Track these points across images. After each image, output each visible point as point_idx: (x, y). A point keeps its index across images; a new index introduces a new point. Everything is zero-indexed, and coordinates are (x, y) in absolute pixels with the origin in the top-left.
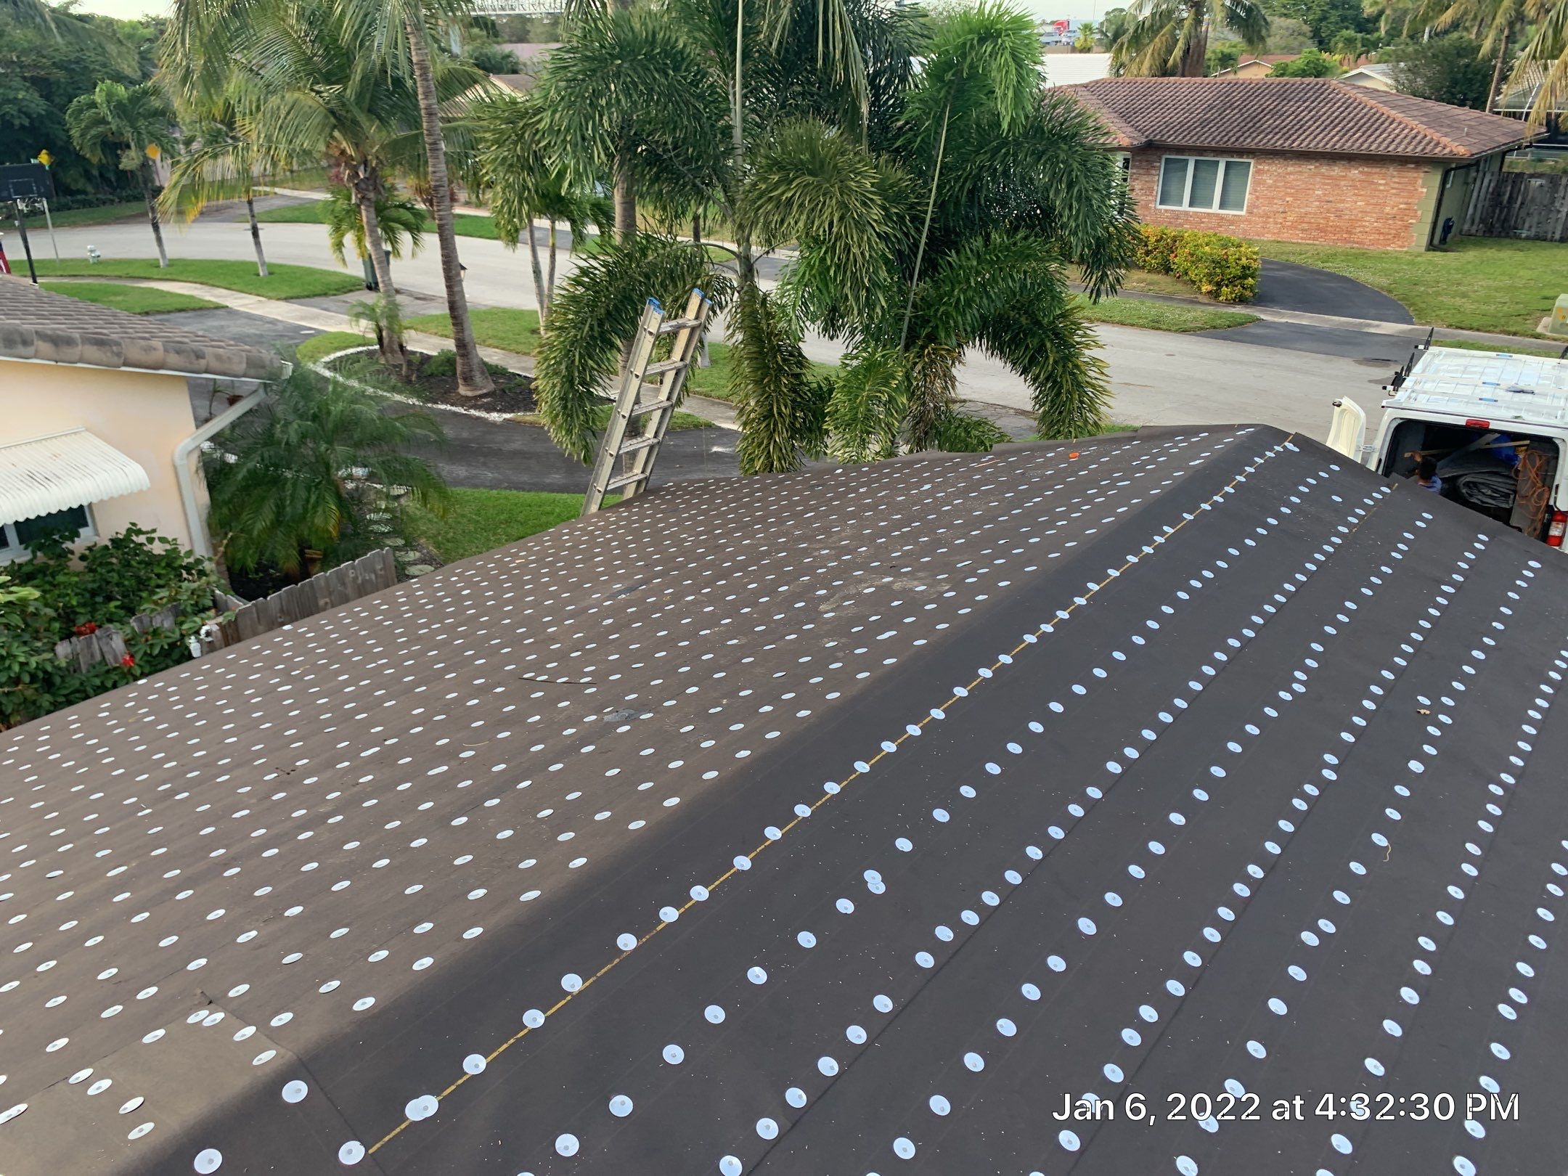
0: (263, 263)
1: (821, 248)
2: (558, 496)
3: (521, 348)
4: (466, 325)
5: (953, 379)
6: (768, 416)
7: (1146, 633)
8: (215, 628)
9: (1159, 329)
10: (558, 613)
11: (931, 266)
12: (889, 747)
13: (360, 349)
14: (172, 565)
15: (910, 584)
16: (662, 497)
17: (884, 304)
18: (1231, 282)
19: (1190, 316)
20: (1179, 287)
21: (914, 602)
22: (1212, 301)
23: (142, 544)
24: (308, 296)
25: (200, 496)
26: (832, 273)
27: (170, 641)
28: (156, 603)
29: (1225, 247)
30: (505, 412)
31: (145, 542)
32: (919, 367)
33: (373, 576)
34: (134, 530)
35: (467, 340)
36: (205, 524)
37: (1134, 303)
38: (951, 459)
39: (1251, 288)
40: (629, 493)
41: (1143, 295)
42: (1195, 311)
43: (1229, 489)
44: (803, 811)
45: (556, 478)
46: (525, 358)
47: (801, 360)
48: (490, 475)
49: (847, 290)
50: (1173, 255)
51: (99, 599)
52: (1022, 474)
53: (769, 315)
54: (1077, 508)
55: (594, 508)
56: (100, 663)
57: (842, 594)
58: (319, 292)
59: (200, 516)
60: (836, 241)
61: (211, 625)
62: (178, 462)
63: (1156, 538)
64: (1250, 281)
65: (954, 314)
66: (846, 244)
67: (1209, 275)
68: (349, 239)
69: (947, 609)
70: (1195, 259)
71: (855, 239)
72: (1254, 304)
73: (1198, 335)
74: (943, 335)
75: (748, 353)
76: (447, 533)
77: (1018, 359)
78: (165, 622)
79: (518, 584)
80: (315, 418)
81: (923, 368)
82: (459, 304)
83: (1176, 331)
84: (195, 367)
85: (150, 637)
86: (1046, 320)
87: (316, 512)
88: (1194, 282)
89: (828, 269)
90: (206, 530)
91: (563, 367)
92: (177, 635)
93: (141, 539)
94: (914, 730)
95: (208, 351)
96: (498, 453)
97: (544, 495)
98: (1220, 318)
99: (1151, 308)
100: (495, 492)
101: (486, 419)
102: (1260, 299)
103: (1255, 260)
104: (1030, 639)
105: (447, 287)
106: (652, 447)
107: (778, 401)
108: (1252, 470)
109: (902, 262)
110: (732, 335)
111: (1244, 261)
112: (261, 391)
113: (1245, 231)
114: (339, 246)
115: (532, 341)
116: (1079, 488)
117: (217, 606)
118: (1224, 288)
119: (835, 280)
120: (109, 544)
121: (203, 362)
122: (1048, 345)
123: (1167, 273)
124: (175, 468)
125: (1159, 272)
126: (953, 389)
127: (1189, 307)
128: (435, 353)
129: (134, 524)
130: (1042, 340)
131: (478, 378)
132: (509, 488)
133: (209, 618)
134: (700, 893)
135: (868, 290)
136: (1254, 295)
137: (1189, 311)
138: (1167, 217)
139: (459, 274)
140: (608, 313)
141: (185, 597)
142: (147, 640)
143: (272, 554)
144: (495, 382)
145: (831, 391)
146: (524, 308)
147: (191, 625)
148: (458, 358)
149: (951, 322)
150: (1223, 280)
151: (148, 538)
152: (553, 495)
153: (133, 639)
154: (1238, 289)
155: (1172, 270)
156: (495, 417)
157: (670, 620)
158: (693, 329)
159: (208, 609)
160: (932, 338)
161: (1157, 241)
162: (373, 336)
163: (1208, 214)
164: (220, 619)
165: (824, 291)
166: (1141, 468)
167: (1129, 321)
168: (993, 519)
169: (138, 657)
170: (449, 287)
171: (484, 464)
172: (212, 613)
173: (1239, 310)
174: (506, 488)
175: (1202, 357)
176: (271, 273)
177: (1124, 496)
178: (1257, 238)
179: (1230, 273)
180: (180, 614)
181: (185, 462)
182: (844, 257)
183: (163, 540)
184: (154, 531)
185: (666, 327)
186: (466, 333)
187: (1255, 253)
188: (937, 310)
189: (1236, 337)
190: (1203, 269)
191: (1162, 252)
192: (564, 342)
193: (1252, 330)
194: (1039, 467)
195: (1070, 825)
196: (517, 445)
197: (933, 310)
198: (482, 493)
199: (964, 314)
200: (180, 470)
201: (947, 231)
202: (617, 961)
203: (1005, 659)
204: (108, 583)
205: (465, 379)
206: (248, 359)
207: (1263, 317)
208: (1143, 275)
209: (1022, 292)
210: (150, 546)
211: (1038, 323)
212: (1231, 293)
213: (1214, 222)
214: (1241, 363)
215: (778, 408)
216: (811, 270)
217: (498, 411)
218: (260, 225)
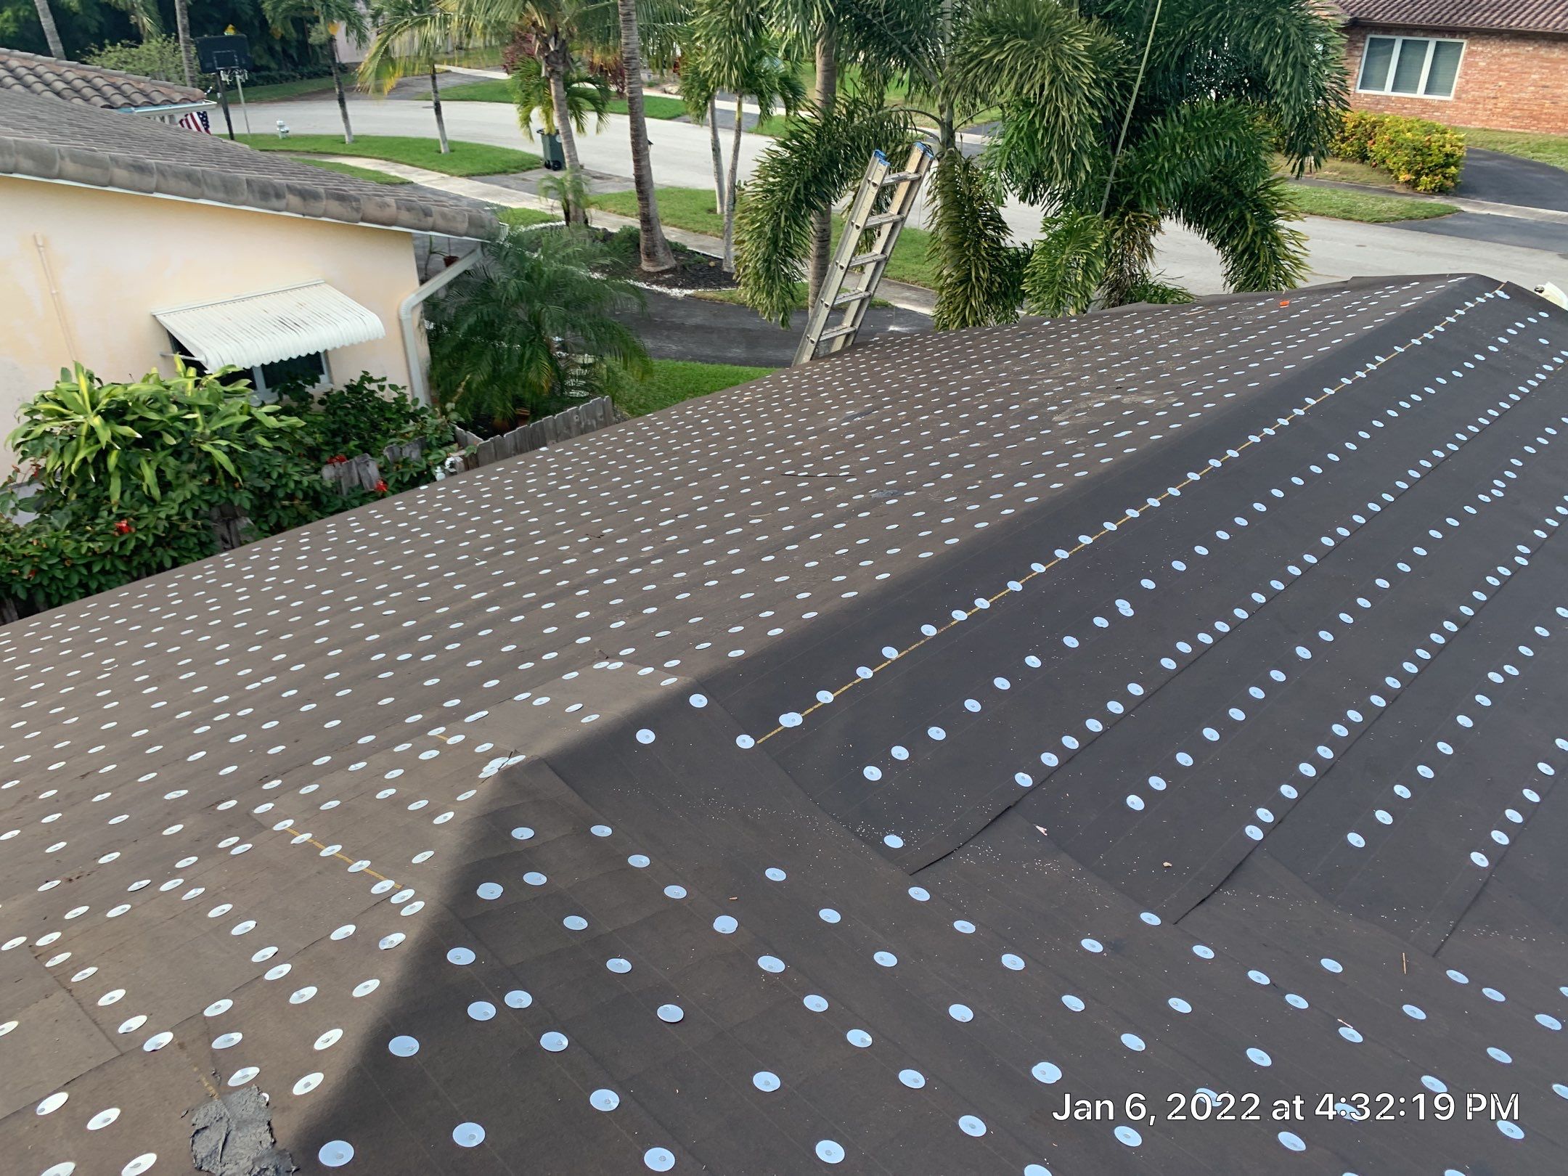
0: (445, 140)
1: (1030, 111)
2: (741, 369)
3: (698, 227)
4: (651, 200)
5: (1150, 248)
6: (965, 280)
7: (1357, 440)
8: (459, 460)
9: (1350, 219)
10: (800, 432)
11: (1136, 134)
12: (1132, 513)
13: (543, 225)
14: (401, 411)
15: (1139, 399)
16: (872, 349)
17: (1088, 168)
18: (1431, 171)
19: (1385, 206)
20: (1375, 175)
21: (1144, 412)
22: (1409, 192)
23: (373, 392)
24: (488, 174)
25: (421, 350)
26: (1040, 136)
27: (419, 470)
28: (403, 435)
29: (1428, 133)
30: (686, 288)
31: (377, 390)
32: (1119, 234)
33: (594, 422)
34: (366, 378)
35: (652, 215)
36: (425, 378)
37: (1326, 192)
38: (1160, 310)
39: (1453, 177)
40: (838, 346)
41: (1335, 184)
42: (1391, 201)
43: (1439, 328)
44: (1062, 554)
45: (737, 352)
46: (702, 237)
47: (1001, 227)
48: (674, 347)
49: (1053, 154)
50: (1370, 142)
51: (339, 439)
52: (1235, 319)
53: (970, 180)
54: (1292, 341)
55: (806, 358)
56: (358, 487)
57: (1073, 408)
58: (498, 169)
59: (421, 369)
60: (1046, 103)
61: (455, 457)
62: (403, 317)
63: (1368, 365)
64: (1453, 170)
65: (1157, 181)
66: (1056, 107)
67: (1409, 163)
68: (536, 112)
69: (1176, 415)
70: (1395, 145)
71: (1065, 102)
72: (1455, 195)
73: (1392, 226)
74: (1144, 202)
75: (950, 218)
76: (638, 399)
77: (1217, 229)
78: (412, 453)
79: (753, 414)
80: (528, 277)
81: (1123, 235)
82: (646, 179)
83: (1368, 221)
84: (423, 224)
85: (400, 466)
86: (1249, 190)
87: (529, 368)
88: (1391, 171)
89: (1036, 132)
90: (427, 384)
91: (767, 229)
92: (424, 466)
93: (373, 387)
94: (1154, 502)
95: (434, 209)
96: (680, 327)
97: (727, 367)
98: (1417, 208)
99: (1343, 198)
100: (680, 363)
101: (668, 295)
102: (1462, 190)
103: (1460, 148)
104: (1254, 439)
105: (635, 161)
106: (863, 300)
107: (976, 265)
108: (1462, 312)
109: (1107, 130)
110: (934, 199)
111: (1448, 148)
112: (479, 250)
113: (1450, 118)
114: (527, 120)
115: (709, 220)
116: (1295, 327)
117: (461, 443)
118: (1424, 177)
119: (1043, 143)
120: (345, 390)
121: (430, 220)
122: (1249, 216)
123: (1362, 162)
124: (400, 321)
125: (1354, 161)
126: (1151, 257)
127: (1384, 196)
128: (615, 231)
129: (366, 373)
130: (1241, 212)
131: (661, 254)
132: (693, 360)
133: (453, 451)
134: (982, 603)
135: (1074, 154)
136: (1456, 184)
137: (1384, 202)
138: (1367, 103)
139: (646, 149)
140: (815, 176)
141: (430, 432)
142: (398, 469)
143: (489, 406)
144: (676, 259)
145: (1028, 259)
146: (700, 188)
147: (437, 456)
148: (642, 233)
149: (1154, 190)
150: (1423, 169)
151: (379, 386)
152: (736, 368)
153: (385, 468)
154: (1439, 178)
155: (1368, 158)
156: (675, 292)
157: (912, 433)
158: (913, 182)
159: (449, 443)
160: (1134, 206)
161: (1355, 127)
162: (561, 213)
163: (1412, 99)
164: (463, 452)
165: (1031, 154)
166: (1353, 310)
167: (1319, 211)
168: (1211, 352)
169: (391, 482)
170: (637, 161)
171: (668, 337)
172: (455, 446)
173: (1438, 201)
174: (691, 360)
175: (1394, 249)
176: (452, 151)
177: (1337, 332)
178: (1463, 125)
179: (1432, 161)
180: (426, 447)
181: (409, 316)
182: (1052, 120)
183: (394, 387)
184: (384, 379)
185: (889, 180)
186: (651, 208)
187: (1461, 140)
188: (1139, 178)
189: (1434, 229)
190: (1403, 157)
191: (1359, 139)
192: (769, 205)
193: (1449, 220)
194: (1250, 313)
195: (1290, 581)
196: (698, 320)
197: (1136, 176)
198: (670, 363)
199: (1166, 182)
200: (405, 324)
201: (1154, 99)
202: (922, 642)
203: (1232, 453)
204: (346, 424)
205: (648, 255)
206: (470, 218)
207: (1463, 208)
208: (1336, 163)
209: (1226, 161)
210: (381, 393)
211: (1239, 194)
212: (1431, 182)
213: (1418, 108)
214: (1436, 254)
215: (978, 272)
216: (1019, 133)
217: (680, 287)
218: (442, 103)
